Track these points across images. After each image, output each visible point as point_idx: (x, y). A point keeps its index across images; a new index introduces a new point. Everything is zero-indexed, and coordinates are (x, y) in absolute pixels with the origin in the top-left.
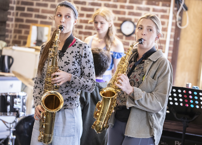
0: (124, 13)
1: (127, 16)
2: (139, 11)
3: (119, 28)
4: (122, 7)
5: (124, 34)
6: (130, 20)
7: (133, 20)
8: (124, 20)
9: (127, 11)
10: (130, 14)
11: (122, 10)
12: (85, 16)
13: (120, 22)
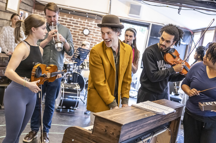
0: (85, 25)
1: (86, 27)
2: (91, 25)
3: (82, 32)
4: (84, 22)
5: (84, 34)
6: (87, 29)
7: (89, 29)
8: (85, 28)
9: (86, 24)
10: (87, 26)
11: (84, 24)
12: (67, 25)
13: (83, 29)
